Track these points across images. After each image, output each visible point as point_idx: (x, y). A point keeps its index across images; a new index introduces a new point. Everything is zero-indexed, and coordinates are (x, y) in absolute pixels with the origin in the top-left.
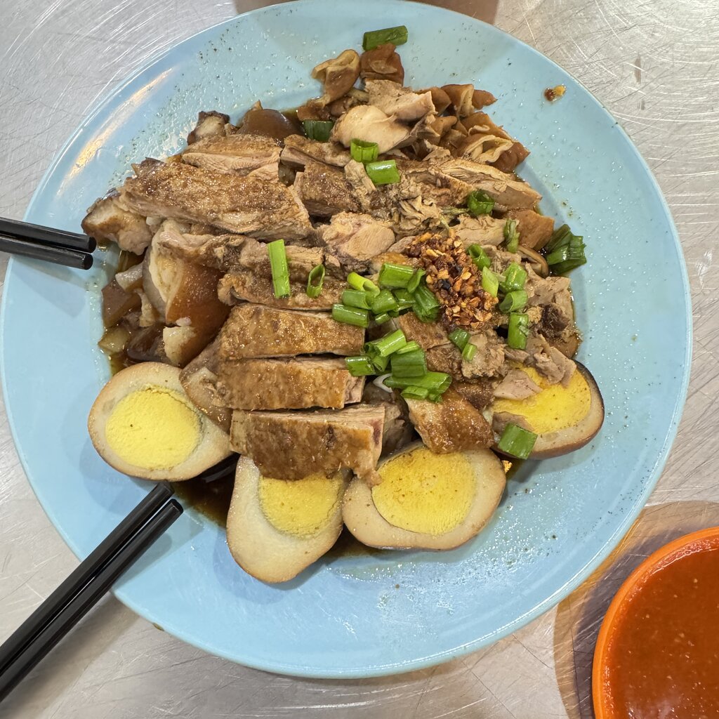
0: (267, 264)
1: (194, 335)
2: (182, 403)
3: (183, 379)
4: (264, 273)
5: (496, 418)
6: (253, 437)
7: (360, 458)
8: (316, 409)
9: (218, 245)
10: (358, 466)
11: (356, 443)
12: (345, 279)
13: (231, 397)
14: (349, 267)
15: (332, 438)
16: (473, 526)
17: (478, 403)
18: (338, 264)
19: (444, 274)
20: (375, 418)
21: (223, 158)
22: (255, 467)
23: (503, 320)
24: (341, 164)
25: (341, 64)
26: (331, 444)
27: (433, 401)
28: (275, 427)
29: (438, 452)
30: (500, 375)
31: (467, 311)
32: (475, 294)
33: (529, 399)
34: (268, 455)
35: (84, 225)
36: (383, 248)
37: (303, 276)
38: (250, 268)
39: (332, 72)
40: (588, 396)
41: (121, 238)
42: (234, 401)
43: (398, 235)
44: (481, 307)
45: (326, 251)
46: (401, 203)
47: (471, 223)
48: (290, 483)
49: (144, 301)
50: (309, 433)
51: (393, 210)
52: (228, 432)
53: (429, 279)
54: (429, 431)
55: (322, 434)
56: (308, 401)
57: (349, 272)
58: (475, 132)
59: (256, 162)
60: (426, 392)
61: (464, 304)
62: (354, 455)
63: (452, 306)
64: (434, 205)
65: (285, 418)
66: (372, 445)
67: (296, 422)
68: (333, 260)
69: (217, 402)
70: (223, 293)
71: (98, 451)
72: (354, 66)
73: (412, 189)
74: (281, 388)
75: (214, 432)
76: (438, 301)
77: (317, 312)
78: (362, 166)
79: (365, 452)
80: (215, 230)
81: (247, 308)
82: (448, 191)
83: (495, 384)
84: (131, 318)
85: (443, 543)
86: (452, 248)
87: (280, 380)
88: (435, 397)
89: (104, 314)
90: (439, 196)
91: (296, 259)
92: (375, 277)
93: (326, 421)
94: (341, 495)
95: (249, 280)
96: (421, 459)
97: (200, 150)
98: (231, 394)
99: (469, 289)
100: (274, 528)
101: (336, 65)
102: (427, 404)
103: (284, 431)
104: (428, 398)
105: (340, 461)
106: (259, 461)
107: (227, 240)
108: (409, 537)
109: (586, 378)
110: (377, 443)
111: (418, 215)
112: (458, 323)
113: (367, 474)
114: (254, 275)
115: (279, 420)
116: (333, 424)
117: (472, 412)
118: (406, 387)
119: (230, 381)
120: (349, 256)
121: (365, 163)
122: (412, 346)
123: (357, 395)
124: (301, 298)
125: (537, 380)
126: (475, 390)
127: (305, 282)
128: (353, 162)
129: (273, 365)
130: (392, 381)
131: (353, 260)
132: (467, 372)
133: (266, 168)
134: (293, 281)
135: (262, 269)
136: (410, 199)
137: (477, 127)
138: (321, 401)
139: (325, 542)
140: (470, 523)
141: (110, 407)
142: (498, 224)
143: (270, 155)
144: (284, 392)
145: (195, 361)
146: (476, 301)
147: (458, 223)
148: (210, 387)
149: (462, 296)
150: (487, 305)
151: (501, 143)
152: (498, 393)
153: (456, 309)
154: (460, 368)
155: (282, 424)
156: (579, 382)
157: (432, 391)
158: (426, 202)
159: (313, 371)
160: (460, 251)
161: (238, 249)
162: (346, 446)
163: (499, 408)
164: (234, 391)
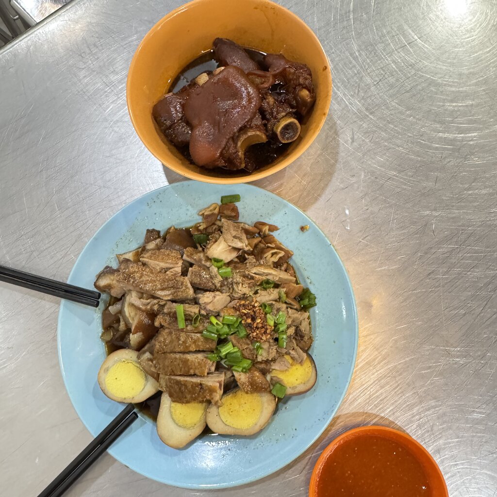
0: (175, 313)
1: (144, 338)
2: (138, 367)
3: (138, 357)
4: (174, 316)
5: (272, 379)
6: (169, 386)
7: (213, 396)
8: (194, 375)
9: (155, 304)
10: (213, 399)
11: (212, 390)
12: (209, 319)
13: (159, 369)
14: (210, 315)
15: (202, 388)
16: (260, 426)
17: (264, 372)
18: (205, 314)
19: (249, 321)
20: (220, 379)
21: (158, 263)
22: (169, 397)
23: (276, 336)
24: (208, 266)
25: (211, 211)
26: (201, 390)
27: (245, 372)
28: (178, 383)
29: (247, 393)
30: (275, 359)
31: (259, 335)
32: (263, 327)
33: (286, 370)
34: (175, 393)
35: (96, 285)
36: (225, 305)
37: (191, 318)
38: (169, 314)
39: (206, 215)
40: (311, 370)
41: (112, 292)
42: (161, 370)
43: (232, 299)
44: (265, 333)
45: (200, 308)
46: (234, 284)
47: (263, 293)
48: (184, 405)
49: (121, 320)
50: (192, 386)
51: (230, 286)
52: (158, 382)
53: (243, 322)
54: (243, 385)
55: (197, 387)
56: (192, 372)
57: (210, 316)
58: (268, 247)
59: (171, 266)
60: (241, 369)
61: (258, 332)
62: (211, 395)
63: (253, 332)
64: (247, 287)
65: (182, 379)
66: (218, 391)
67: (186, 381)
68: (203, 312)
69: (153, 369)
70: (157, 324)
71: (102, 391)
72: (216, 211)
73: (238, 280)
74: (181, 366)
75: (151, 381)
76: (247, 332)
77: (196, 333)
78: (217, 269)
79: (215, 394)
80: (154, 297)
81: (167, 331)
82: (253, 281)
83: (272, 363)
84: (115, 326)
85: (247, 433)
86: (254, 307)
87: (180, 363)
88: (246, 371)
89: (103, 324)
90: (249, 284)
91: (188, 311)
92: (221, 319)
93: (199, 381)
94: (205, 410)
95: (168, 318)
96: (240, 395)
97: (148, 258)
98: (159, 367)
99: (260, 325)
100: (177, 424)
101: (208, 211)
102: (242, 373)
103: (181, 384)
104: (242, 371)
105: (205, 397)
106: (171, 396)
107: (159, 302)
108: (233, 430)
109: (311, 362)
110: (221, 389)
111: (240, 292)
112: (255, 339)
113: (216, 403)
114: (170, 317)
115: (180, 380)
116: (202, 382)
117: (261, 377)
118: (233, 366)
119: (159, 361)
120: (210, 310)
121: (219, 268)
122: (236, 350)
123: (213, 369)
124: (189, 328)
125: (290, 361)
126: (263, 366)
127: (191, 321)
128: (213, 267)
129: (178, 356)
130: (227, 363)
131: (212, 311)
132: (259, 359)
133: (176, 269)
134: (186, 320)
135: (173, 315)
136: (237, 283)
137: (269, 245)
138: (197, 372)
139: (198, 431)
140: (259, 424)
141: (107, 370)
142: (277, 290)
143: (178, 264)
144: (182, 368)
145: (143, 349)
146: (263, 330)
147: (258, 293)
148: (150, 363)
149: (257, 328)
150: (268, 331)
151: (280, 253)
152: (273, 367)
153: (255, 334)
154: (256, 357)
155: (181, 381)
156: (307, 364)
157: (244, 368)
158: (243, 285)
159: (194, 359)
160: (257, 309)
161: (164, 306)
162: (207, 391)
163: (274, 374)
164: (161, 366)
